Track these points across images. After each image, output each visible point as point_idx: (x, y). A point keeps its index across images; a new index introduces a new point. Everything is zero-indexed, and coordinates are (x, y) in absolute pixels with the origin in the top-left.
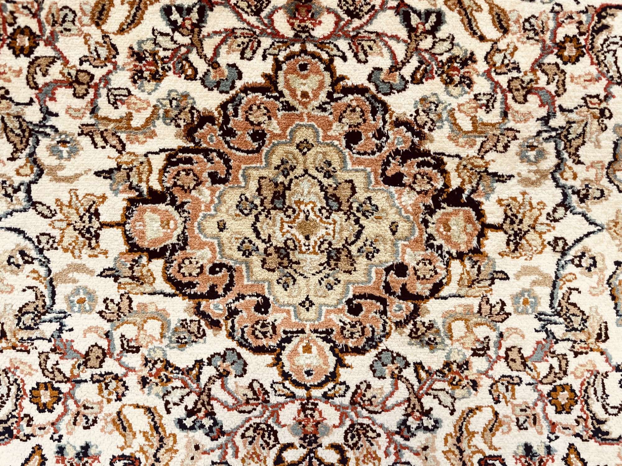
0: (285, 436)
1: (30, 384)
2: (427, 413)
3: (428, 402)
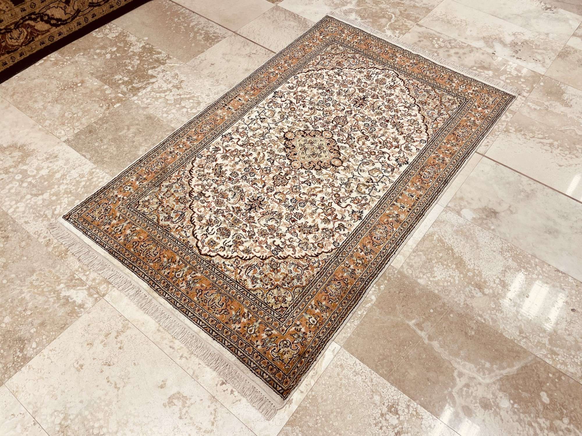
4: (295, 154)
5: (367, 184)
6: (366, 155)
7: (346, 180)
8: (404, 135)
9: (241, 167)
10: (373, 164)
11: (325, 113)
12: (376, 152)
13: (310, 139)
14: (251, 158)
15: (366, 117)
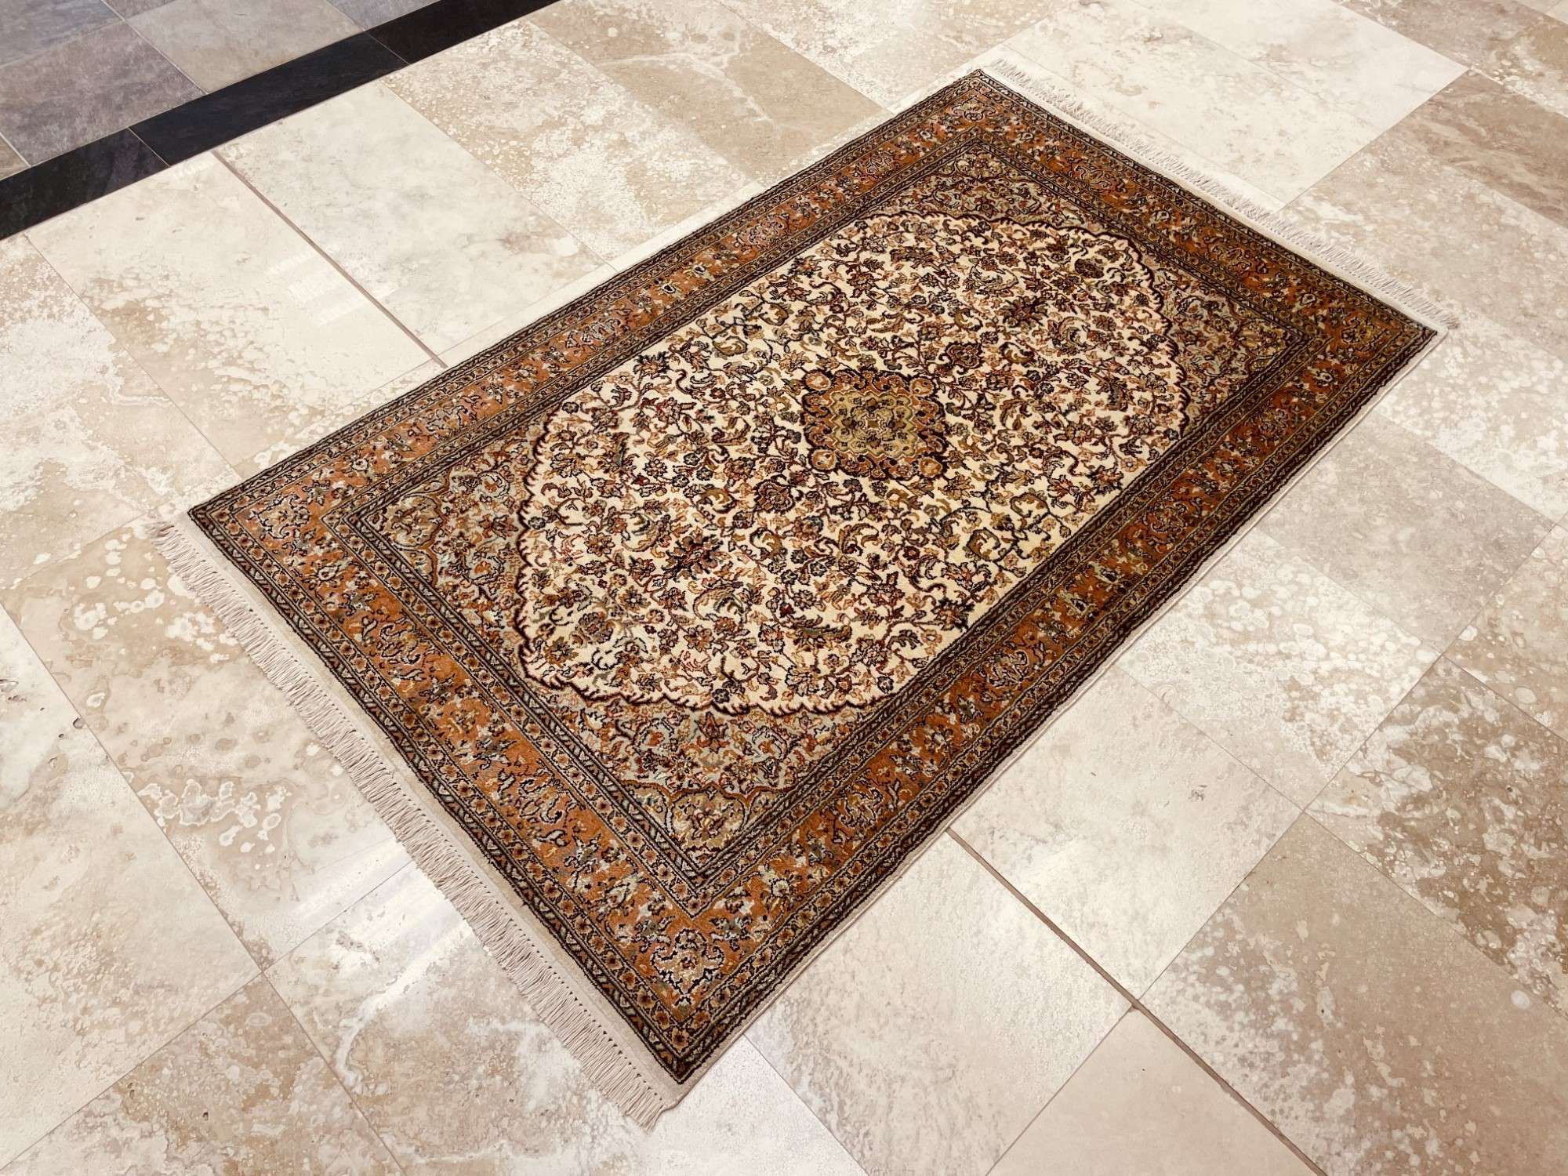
4: (921, 413)
5: (760, 322)
6: (736, 392)
7: (806, 338)
8: (611, 431)
9: (1062, 396)
10: (727, 366)
11: (815, 529)
12: (707, 397)
13: (875, 452)
14: (1037, 417)
15: (697, 498)
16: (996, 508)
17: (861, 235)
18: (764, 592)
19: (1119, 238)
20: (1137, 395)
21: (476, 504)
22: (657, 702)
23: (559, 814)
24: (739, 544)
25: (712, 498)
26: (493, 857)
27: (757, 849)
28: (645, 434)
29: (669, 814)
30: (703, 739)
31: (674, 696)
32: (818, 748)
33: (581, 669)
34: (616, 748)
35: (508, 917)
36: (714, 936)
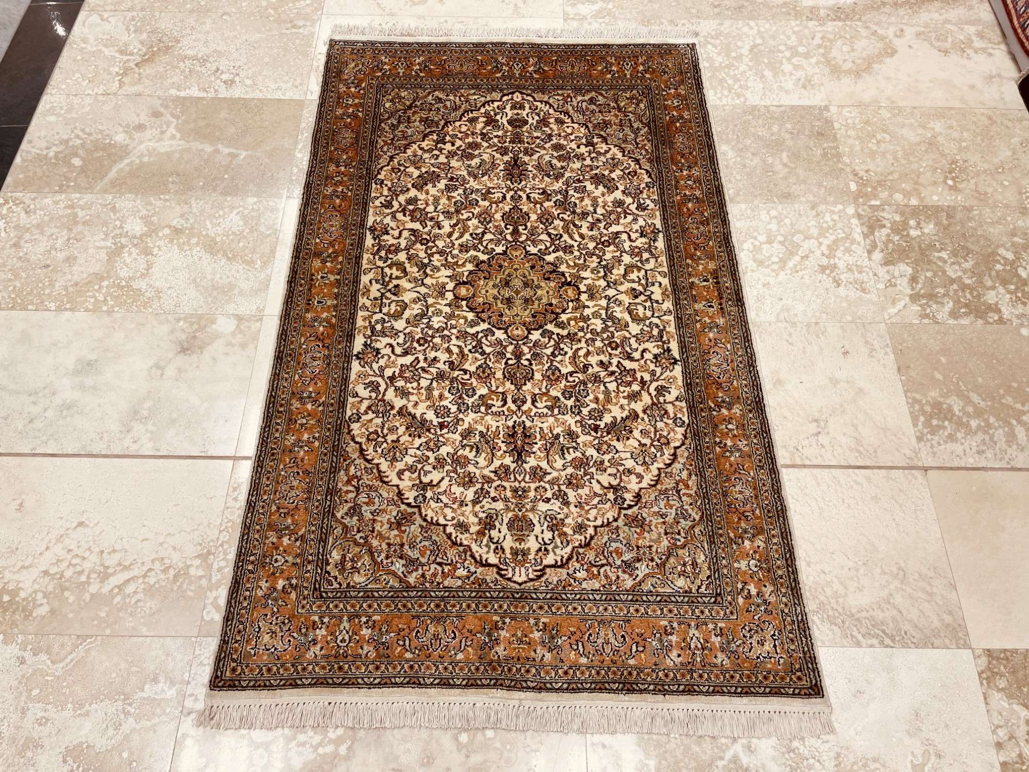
0: (508, 355)
1: (417, 337)
2: (562, 349)
3: (562, 346)
4: (533, 267)
5: (395, 282)
6: (430, 332)
7: (428, 271)
8: (394, 412)
9: (584, 203)
10: (408, 322)
11: (557, 373)
12: (419, 348)
13: (536, 306)
14: (585, 225)
15: (483, 409)
16: (622, 288)
17: (385, 188)
18: (573, 428)
19: (513, 93)
20: (613, 175)
21: (374, 521)
22: (596, 534)
23: (623, 636)
24: (532, 414)
25: (489, 402)
26: (622, 690)
27: (724, 558)
28: (413, 398)
29: (669, 583)
30: (638, 531)
31: (599, 522)
32: (690, 483)
33: (540, 554)
34: (607, 577)
35: (665, 710)
36: (756, 617)
